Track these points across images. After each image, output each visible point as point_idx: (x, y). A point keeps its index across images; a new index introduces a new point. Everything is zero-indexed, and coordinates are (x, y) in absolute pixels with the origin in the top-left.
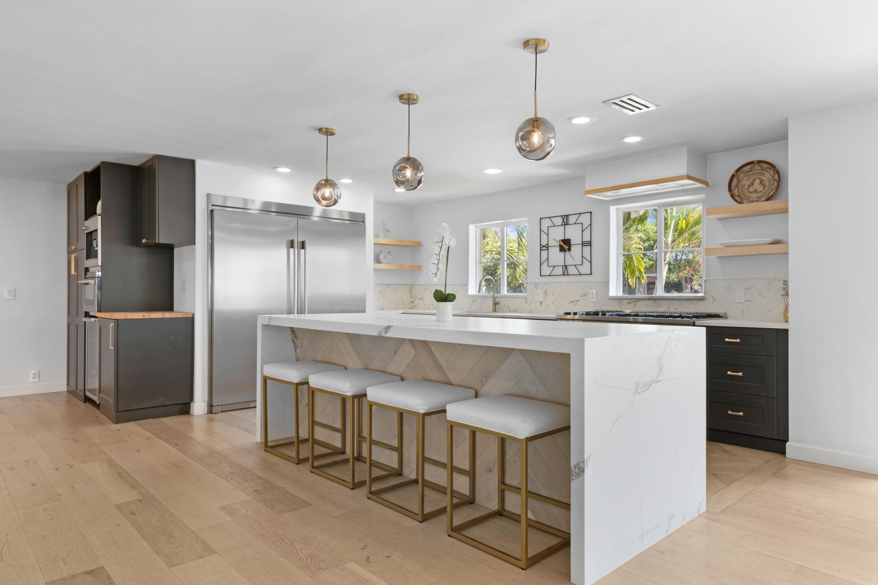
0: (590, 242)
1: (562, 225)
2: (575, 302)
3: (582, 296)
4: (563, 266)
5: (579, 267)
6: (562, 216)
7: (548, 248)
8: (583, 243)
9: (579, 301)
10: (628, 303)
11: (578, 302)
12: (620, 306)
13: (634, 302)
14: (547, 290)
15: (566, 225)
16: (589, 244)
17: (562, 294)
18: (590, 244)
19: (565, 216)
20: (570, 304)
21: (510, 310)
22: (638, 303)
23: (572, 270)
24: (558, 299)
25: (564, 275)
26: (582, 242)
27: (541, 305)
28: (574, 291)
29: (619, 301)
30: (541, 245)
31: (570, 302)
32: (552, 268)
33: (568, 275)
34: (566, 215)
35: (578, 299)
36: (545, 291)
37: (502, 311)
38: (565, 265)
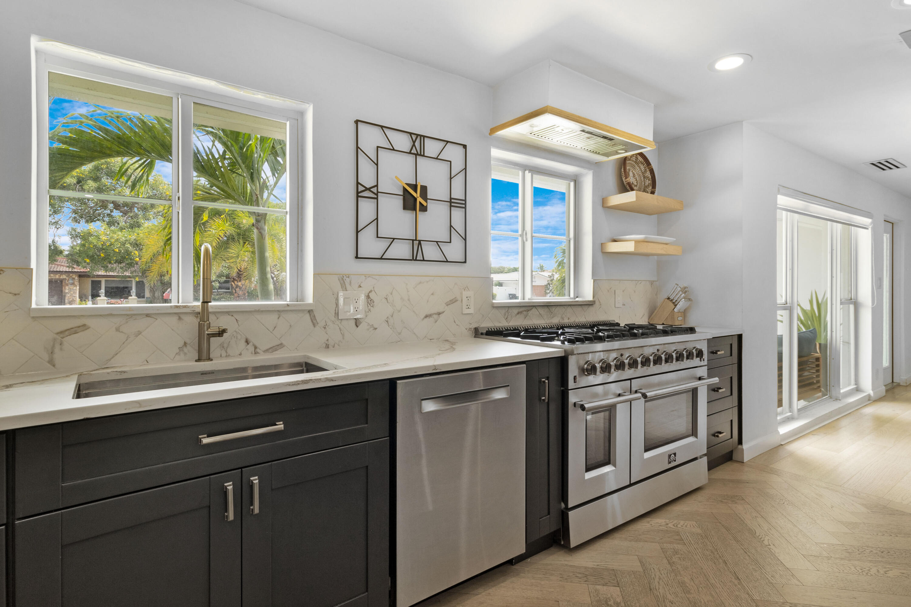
0: (464, 202)
1: (410, 153)
2: (435, 316)
3: (447, 304)
4: (413, 240)
5: (444, 247)
6: (411, 134)
7: (377, 195)
8: (452, 201)
9: (443, 312)
10: (518, 313)
11: (440, 315)
12: (507, 318)
13: (525, 311)
14: (373, 292)
15: (420, 155)
16: (462, 204)
17: (409, 300)
18: (464, 206)
19: (417, 135)
20: (426, 320)
21: (256, 348)
22: (530, 313)
23: (430, 251)
24: (399, 311)
25: (414, 259)
26: (451, 199)
27: (357, 326)
28: (432, 294)
29: (506, 310)
30: (358, 183)
31: (426, 316)
32: (386, 243)
33: (424, 260)
34: (421, 136)
35: (441, 311)
36: (367, 295)
37: (224, 354)
38: (416, 240)
